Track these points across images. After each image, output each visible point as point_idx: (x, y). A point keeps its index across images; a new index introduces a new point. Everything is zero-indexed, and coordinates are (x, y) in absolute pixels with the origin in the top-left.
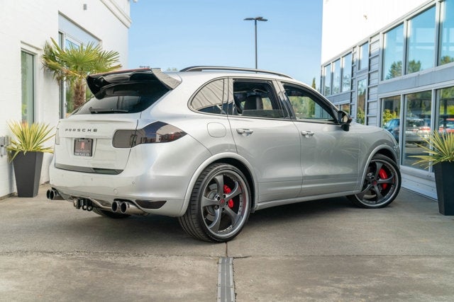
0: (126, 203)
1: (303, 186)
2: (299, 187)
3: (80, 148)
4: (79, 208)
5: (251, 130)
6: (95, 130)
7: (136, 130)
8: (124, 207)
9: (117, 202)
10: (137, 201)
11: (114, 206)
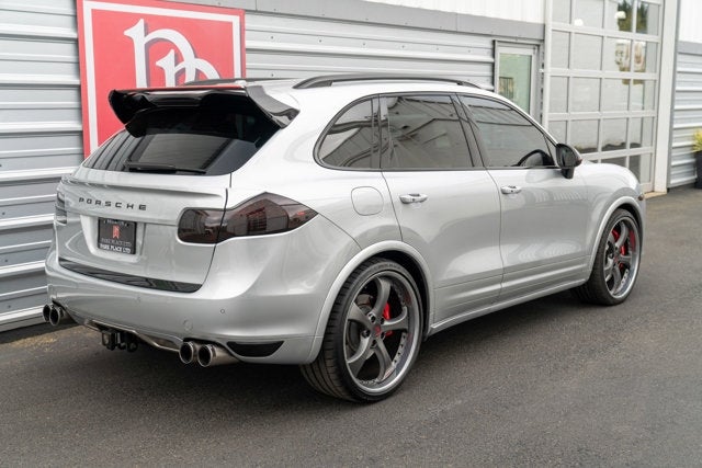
0: (209, 347)
1: (505, 285)
2: (498, 287)
3: (110, 236)
4: (113, 349)
5: (423, 196)
6: (142, 207)
7: (225, 210)
8: (204, 354)
9: (191, 344)
10: (230, 344)
11: (186, 350)
